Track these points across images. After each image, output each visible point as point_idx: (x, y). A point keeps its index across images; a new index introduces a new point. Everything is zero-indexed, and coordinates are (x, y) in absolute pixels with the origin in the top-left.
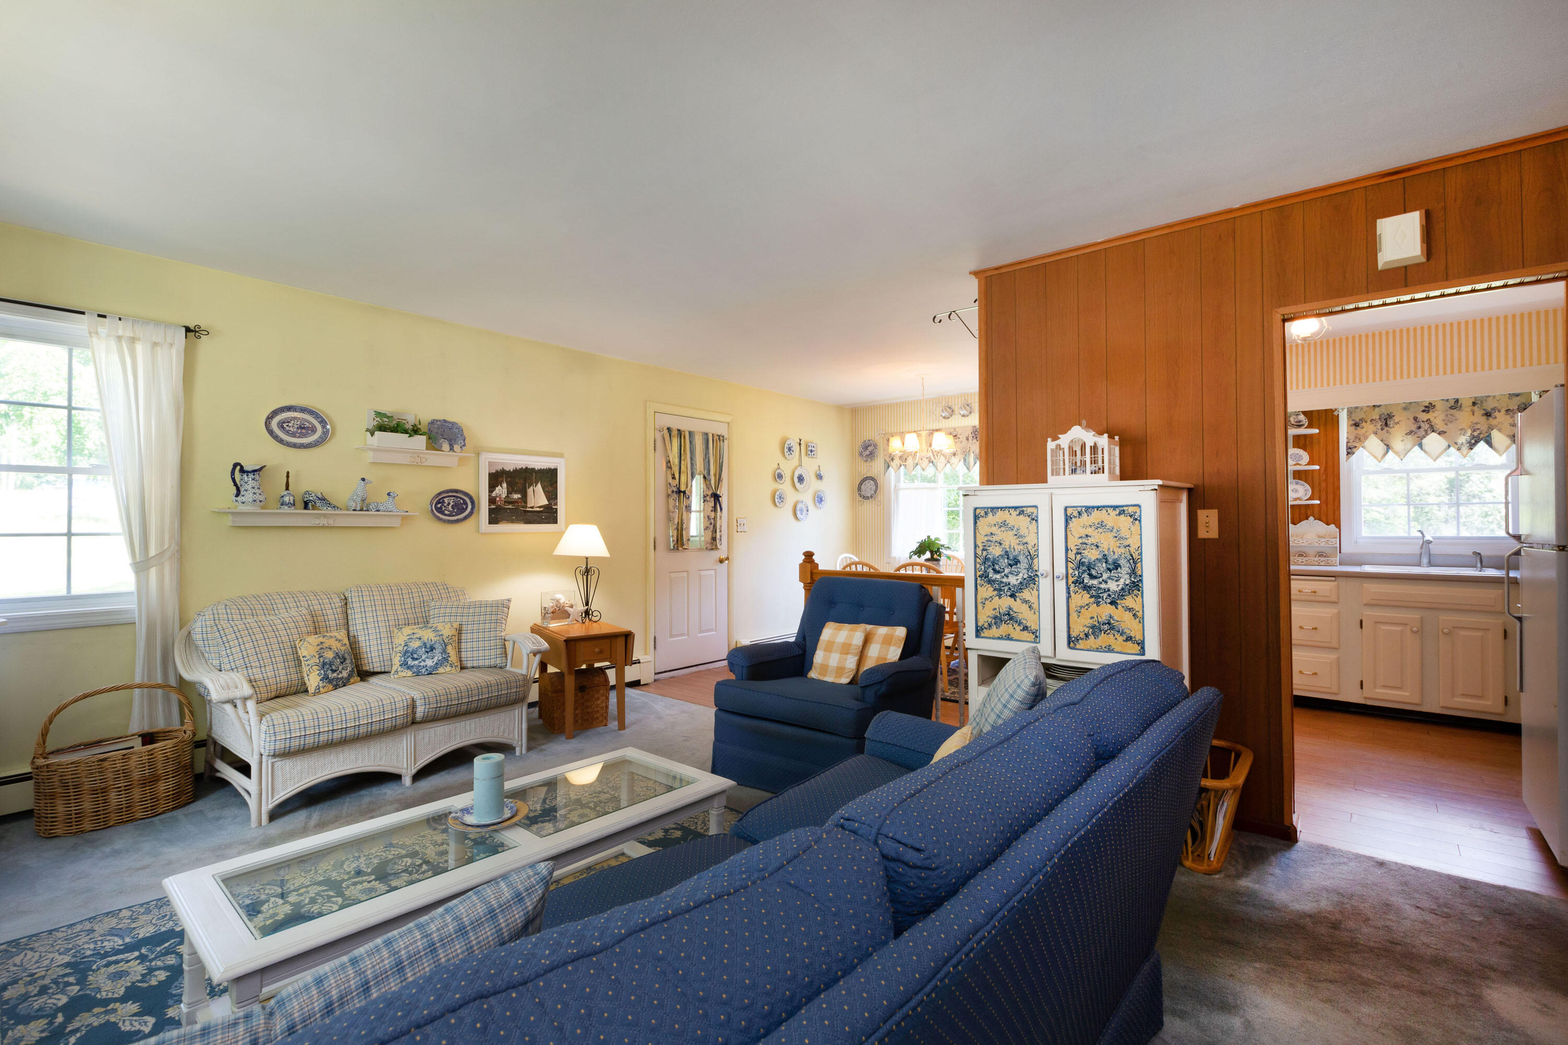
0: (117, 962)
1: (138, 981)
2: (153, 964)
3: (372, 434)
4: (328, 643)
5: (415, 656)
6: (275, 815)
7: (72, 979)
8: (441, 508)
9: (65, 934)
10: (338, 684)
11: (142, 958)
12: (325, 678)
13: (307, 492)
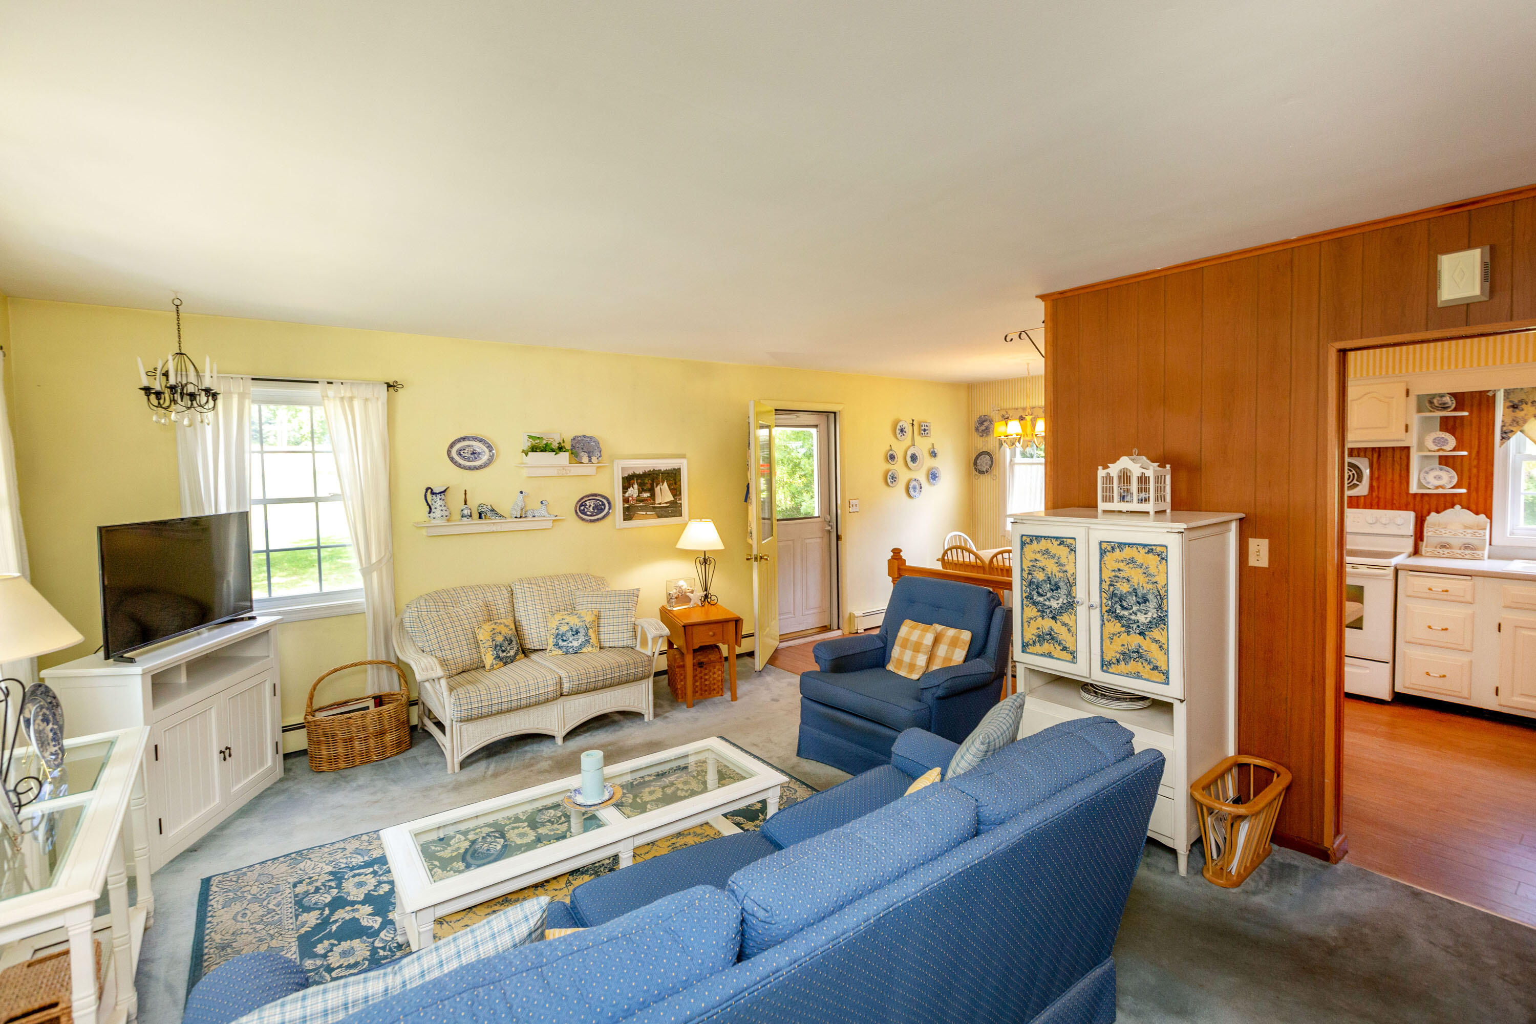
0: (359, 875)
1: (372, 890)
2: (381, 878)
3: (527, 455)
4: (499, 628)
5: (564, 638)
6: (463, 765)
7: (333, 884)
8: (584, 510)
9: (328, 850)
10: (507, 661)
11: (375, 873)
12: (497, 657)
13: (480, 505)
